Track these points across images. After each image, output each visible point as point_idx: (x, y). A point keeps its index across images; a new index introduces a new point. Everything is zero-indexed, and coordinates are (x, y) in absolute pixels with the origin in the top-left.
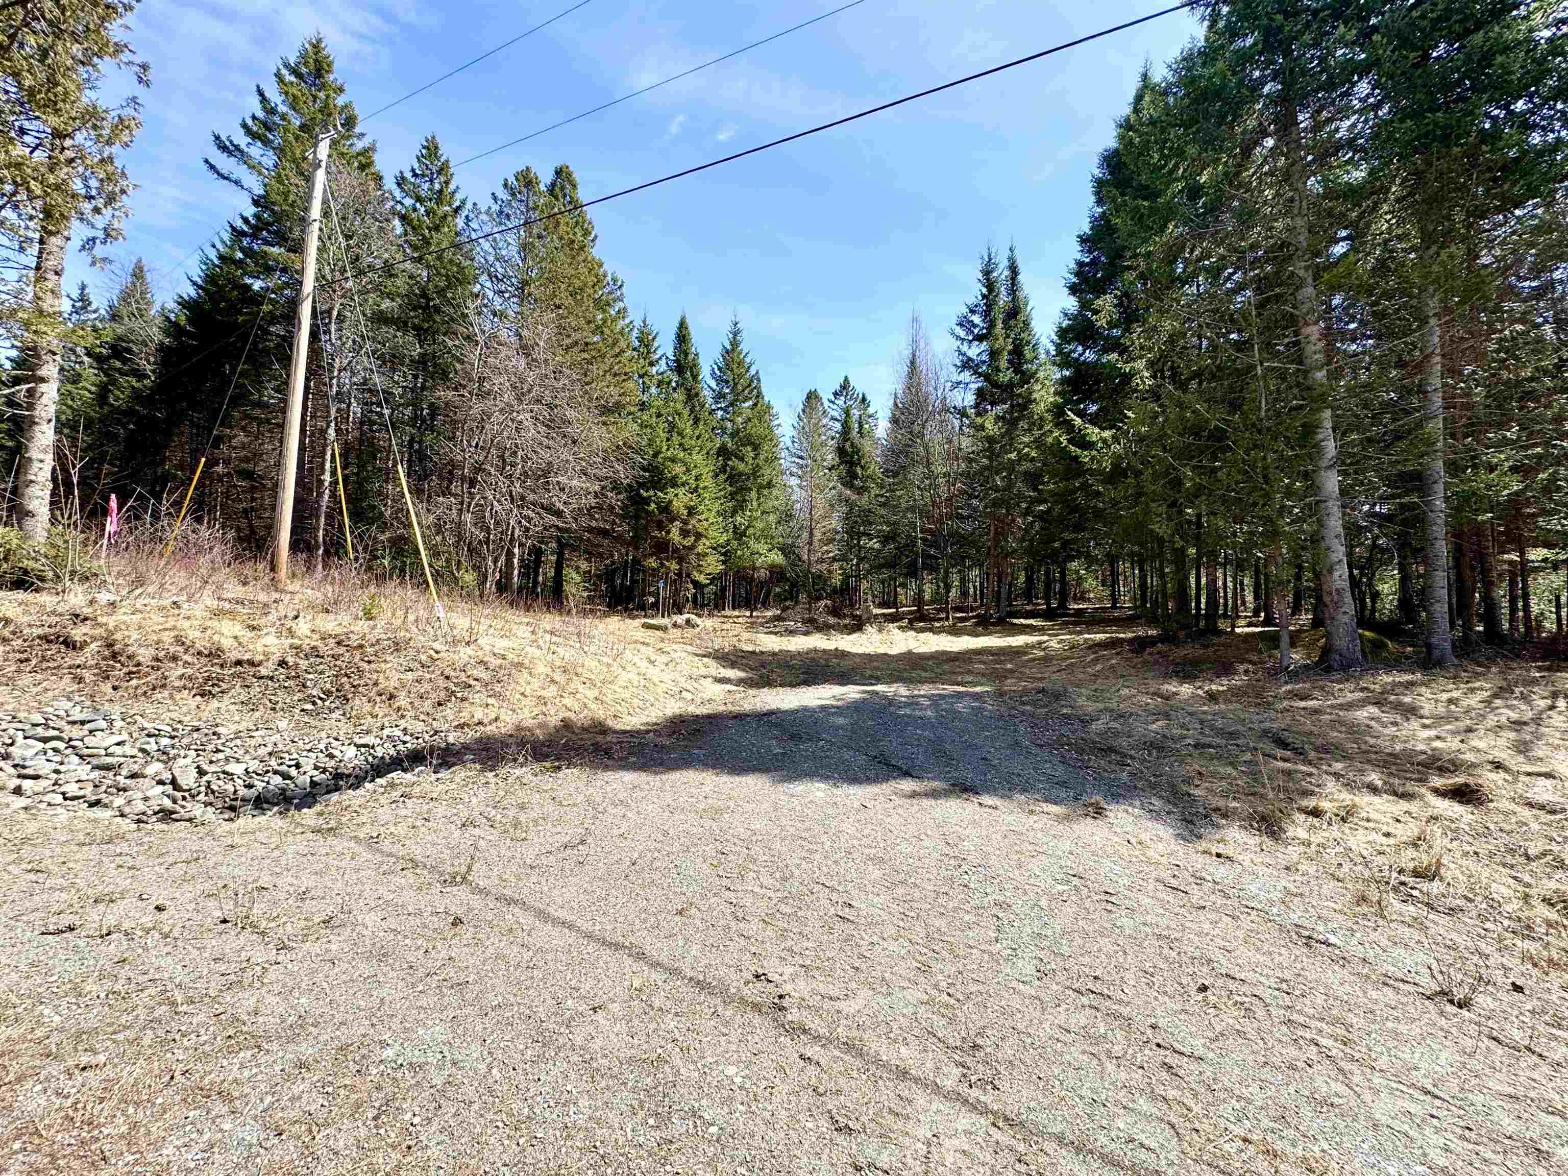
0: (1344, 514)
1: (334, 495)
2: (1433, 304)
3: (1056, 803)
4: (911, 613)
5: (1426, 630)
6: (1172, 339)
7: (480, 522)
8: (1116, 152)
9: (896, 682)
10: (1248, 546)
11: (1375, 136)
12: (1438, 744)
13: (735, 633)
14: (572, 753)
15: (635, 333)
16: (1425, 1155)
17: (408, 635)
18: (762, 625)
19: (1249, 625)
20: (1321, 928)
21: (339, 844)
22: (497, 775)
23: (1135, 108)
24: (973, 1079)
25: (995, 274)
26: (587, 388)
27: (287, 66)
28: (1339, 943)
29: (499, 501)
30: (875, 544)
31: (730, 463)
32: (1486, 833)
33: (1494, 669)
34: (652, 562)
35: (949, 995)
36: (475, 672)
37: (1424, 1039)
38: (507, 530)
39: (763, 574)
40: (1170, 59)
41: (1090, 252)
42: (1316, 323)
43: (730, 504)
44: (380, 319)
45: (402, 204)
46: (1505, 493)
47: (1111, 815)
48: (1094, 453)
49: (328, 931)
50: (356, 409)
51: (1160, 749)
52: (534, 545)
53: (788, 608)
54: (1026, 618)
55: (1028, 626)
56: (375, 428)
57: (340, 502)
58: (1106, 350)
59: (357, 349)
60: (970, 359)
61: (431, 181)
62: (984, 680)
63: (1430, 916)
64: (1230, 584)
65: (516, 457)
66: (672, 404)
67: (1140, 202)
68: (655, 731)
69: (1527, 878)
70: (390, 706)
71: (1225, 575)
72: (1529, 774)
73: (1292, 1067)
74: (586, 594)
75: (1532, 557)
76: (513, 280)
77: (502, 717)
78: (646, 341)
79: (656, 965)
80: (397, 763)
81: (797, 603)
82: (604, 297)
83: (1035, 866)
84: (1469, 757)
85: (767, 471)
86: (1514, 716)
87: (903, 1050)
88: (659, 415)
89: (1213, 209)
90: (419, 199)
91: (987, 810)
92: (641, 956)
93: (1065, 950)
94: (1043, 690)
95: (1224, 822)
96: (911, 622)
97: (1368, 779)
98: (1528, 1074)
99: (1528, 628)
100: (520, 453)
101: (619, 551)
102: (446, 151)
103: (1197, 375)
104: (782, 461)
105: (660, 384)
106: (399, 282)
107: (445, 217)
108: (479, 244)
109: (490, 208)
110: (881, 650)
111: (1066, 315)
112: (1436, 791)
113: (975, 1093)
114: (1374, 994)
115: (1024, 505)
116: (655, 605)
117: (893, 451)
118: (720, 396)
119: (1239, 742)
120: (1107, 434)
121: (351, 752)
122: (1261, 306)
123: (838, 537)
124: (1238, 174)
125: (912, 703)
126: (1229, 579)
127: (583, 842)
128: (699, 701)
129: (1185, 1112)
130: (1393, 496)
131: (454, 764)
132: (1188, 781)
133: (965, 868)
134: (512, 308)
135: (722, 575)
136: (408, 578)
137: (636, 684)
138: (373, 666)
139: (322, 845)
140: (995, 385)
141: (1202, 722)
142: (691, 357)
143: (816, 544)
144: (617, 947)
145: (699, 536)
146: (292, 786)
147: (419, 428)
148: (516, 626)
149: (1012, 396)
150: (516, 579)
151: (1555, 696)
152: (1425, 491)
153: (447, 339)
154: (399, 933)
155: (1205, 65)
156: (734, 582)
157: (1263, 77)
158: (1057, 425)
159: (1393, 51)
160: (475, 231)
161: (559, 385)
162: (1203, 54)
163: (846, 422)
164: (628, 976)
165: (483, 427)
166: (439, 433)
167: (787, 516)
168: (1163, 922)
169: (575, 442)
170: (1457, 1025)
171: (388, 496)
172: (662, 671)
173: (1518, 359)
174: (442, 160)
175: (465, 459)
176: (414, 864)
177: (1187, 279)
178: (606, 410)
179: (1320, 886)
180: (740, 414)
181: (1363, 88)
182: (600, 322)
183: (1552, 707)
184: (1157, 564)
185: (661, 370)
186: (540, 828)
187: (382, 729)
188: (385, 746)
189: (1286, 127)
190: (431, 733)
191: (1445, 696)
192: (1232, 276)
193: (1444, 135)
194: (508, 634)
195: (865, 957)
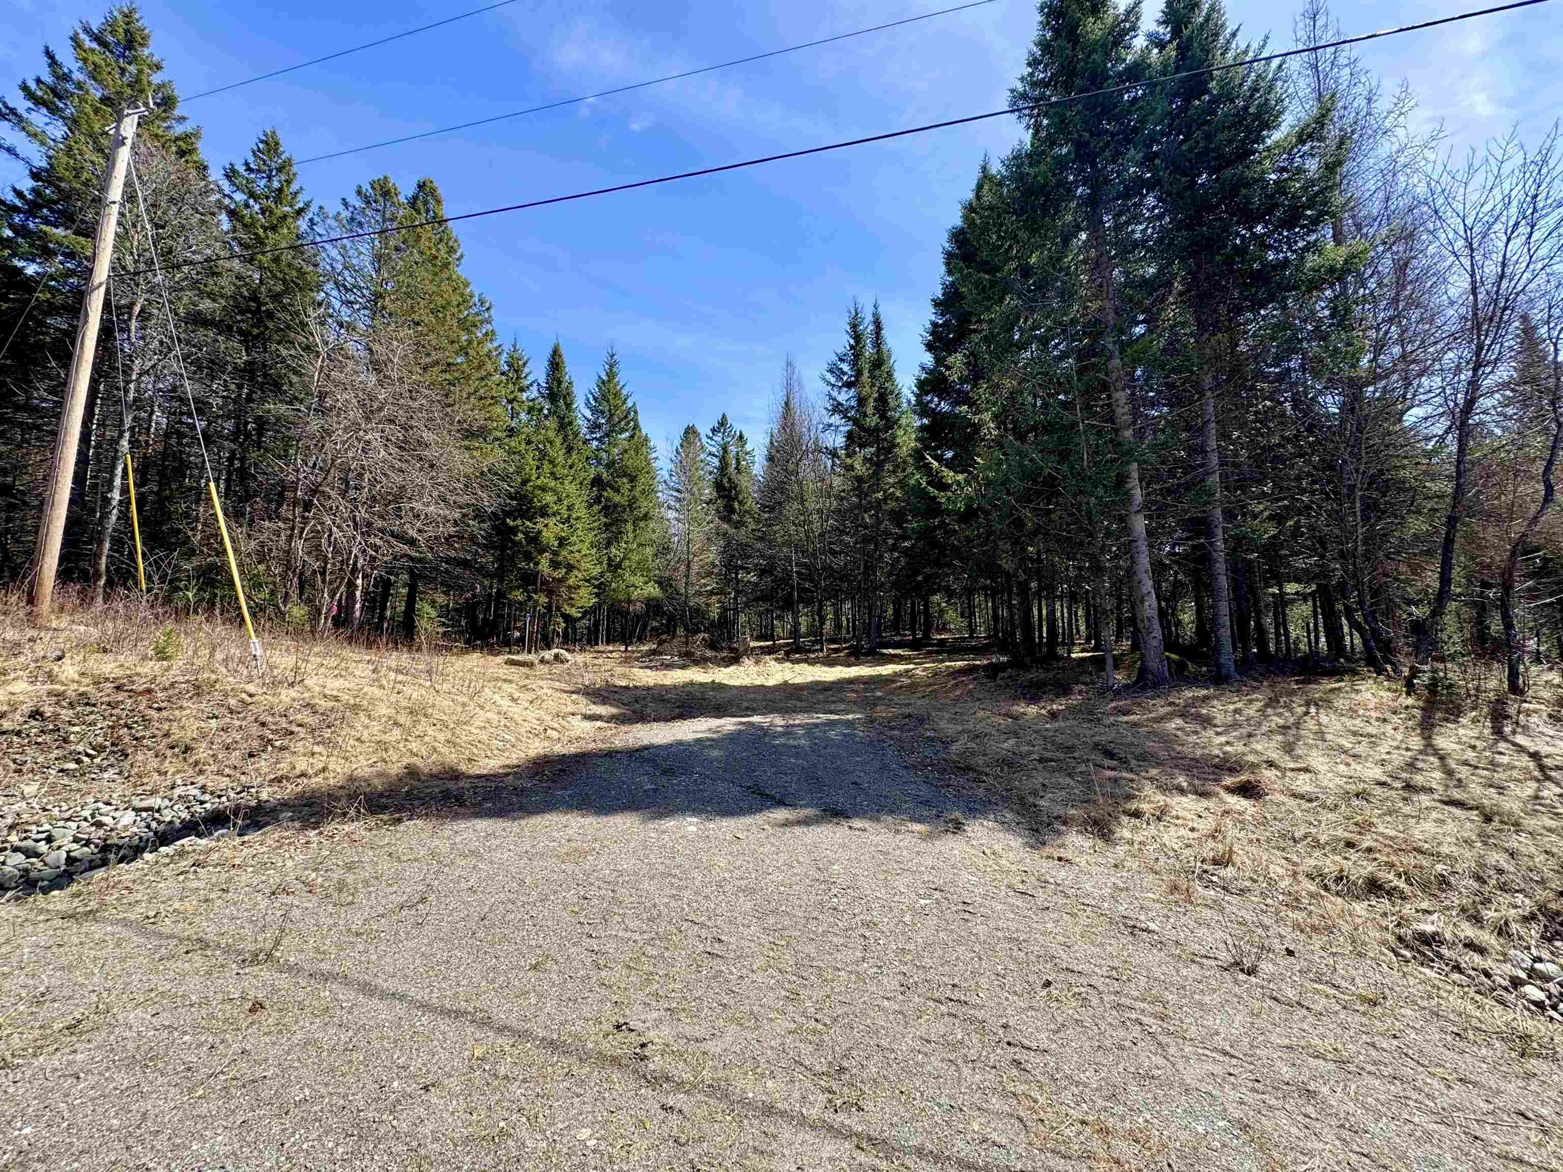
0: (1151, 552)
1: (124, 516)
2: (1208, 380)
3: (920, 822)
4: (788, 644)
5: (1216, 650)
6: (1012, 396)
7: (316, 550)
8: (962, 229)
9: (771, 712)
10: (1079, 580)
11: (1160, 241)
12: (1228, 748)
13: (609, 668)
14: (416, 803)
15: (504, 357)
16: (1225, 1110)
17: (213, 677)
18: (637, 659)
19: (1083, 651)
20: (1142, 918)
21: (96, 930)
22: (321, 833)
23: (977, 194)
24: (839, 1103)
25: (861, 328)
26: (449, 410)
27: (87, 30)
28: (1156, 928)
29: (339, 527)
30: (752, 577)
31: (605, 494)
32: (1263, 822)
33: (1265, 684)
34: (518, 595)
35: (816, 1020)
36: (299, 717)
37: (1223, 1006)
38: (348, 559)
39: (639, 607)
40: (1004, 157)
41: (943, 315)
42: (1123, 389)
43: (604, 536)
44: (197, 320)
45: (231, 198)
46: (1266, 536)
47: (969, 829)
48: (949, 494)
49: (74, 1039)
50: (159, 419)
51: (1010, 765)
52: (381, 576)
53: (665, 641)
54: (894, 648)
55: (895, 656)
56: (185, 441)
57: (132, 525)
58: (958, 402)
59: (165, 350)
60: (840, 404)
61: (269, 178)
62: (855, 708)
63: (1226, 898)
64: (1066, 615)
65: (363, 480)
66: (543, 432)
67: (982, 275)
68: (516, 773)
69: (1295, 858)
70: (185, 759)
71: (1062, 606)
72: (1293, 770)
73: (1121, 1048)
74: (441, 630)
75: (1289, 591)
76: (365, 291)
77: (331, 767)
78: (516, 368)
79: (501, 1030)
80: (190, 828)
81: (673, 637)
82: (470, 318)
83: (901, 883)
84: (1251, 758)
85: (644, 505)
86: (1281, 722)
87: (770, 1084)
88: (529, 443)
89: (1041, 287)
90: (252, 195)
91: (857, 833)
92: (486, 1023)
93: (927, 962)
94: (910, 716)
95: (1064, 828)
96: (787, 654)
97: (1176, 782)
98: (1300, 1025)
99: (1288, 649)
100: (367, 476)
101: (481, 584)
102: (288, 149)
103: (1034, 428)
104: (660, 494)
105: (530, 410)
106: (223, 282)
107: (285, 217)
108: (325, 250)
109: (339, 213)
110: (758, 683)
111: (924, 369)
112: (1230, 790)
113: (841, 1117)
114: (1184, 972)
115: (890, 541)
116: (520, 641)
117: (769, 487)
118: (595, 427)
119: (1076, 755)
120: (960, 477)
121: (130, 816)
122: (1081, 372)
123: (716, 571)
124: (1059, 259)
125: (788, 731)
126: (1065, 610)
127: (423, 900)
128: (566, 740)
129: (1032, 1104)
130: (1188, 539)
131: (267, 824)
132: (1035, 793)
133: (835, 891)
134: (363, 320)
135: (593, 610)
136: (217, 612)
137: (495, 723)
138: (164, 714)
139: (74, 933)
140: (862, 428)
141: (1045, 738)
142: (564, 385)
143: (693, 579)
144: (458, 1014)
145: (570, 568)
146: (39, 865)
147: (241, 444)
148: (354, 664)
149: (878, 440)
150: (358, 614)
151: (1308, 704)
152: (1210, 534)
153: (281, 348)
154: (176, 1029)
155: (1031, 165)
156: (608, 616)
157: (1076, 181)
158: (918, 468)
159: (1170, 174)
160: (320, 235)
161: (416, 405)
162: (1029, 156)
163: (723, 457)
164: (469, 1045)
165: (323, 446)
166: (267, 450)
167: (664, 550)
168: (1013, 926)
169: (432, 466)
170: (1247, 990)
171: (197, 519)
172: (526, 709)
173: (1269, 429)
174: (283, 157)
175: (298, 479)
176: (203, 944)
177: (1022, 346)
178: (469, 434)
179: (1141, 880)
180: (616, 445)
181: (1150, 201)
182: (465, 343)
183: (1307, 713)
184: (1006, 597)
185: (533, 396)
186: (372, 889)
187: (173, 788)
188: (176, 808)
189: (1095, 225)
190: (239, 789)
191: (1232, 707)
192: (1058, 346)
193: (1211, 245)
194: (343, 673)
195: (733, 992)
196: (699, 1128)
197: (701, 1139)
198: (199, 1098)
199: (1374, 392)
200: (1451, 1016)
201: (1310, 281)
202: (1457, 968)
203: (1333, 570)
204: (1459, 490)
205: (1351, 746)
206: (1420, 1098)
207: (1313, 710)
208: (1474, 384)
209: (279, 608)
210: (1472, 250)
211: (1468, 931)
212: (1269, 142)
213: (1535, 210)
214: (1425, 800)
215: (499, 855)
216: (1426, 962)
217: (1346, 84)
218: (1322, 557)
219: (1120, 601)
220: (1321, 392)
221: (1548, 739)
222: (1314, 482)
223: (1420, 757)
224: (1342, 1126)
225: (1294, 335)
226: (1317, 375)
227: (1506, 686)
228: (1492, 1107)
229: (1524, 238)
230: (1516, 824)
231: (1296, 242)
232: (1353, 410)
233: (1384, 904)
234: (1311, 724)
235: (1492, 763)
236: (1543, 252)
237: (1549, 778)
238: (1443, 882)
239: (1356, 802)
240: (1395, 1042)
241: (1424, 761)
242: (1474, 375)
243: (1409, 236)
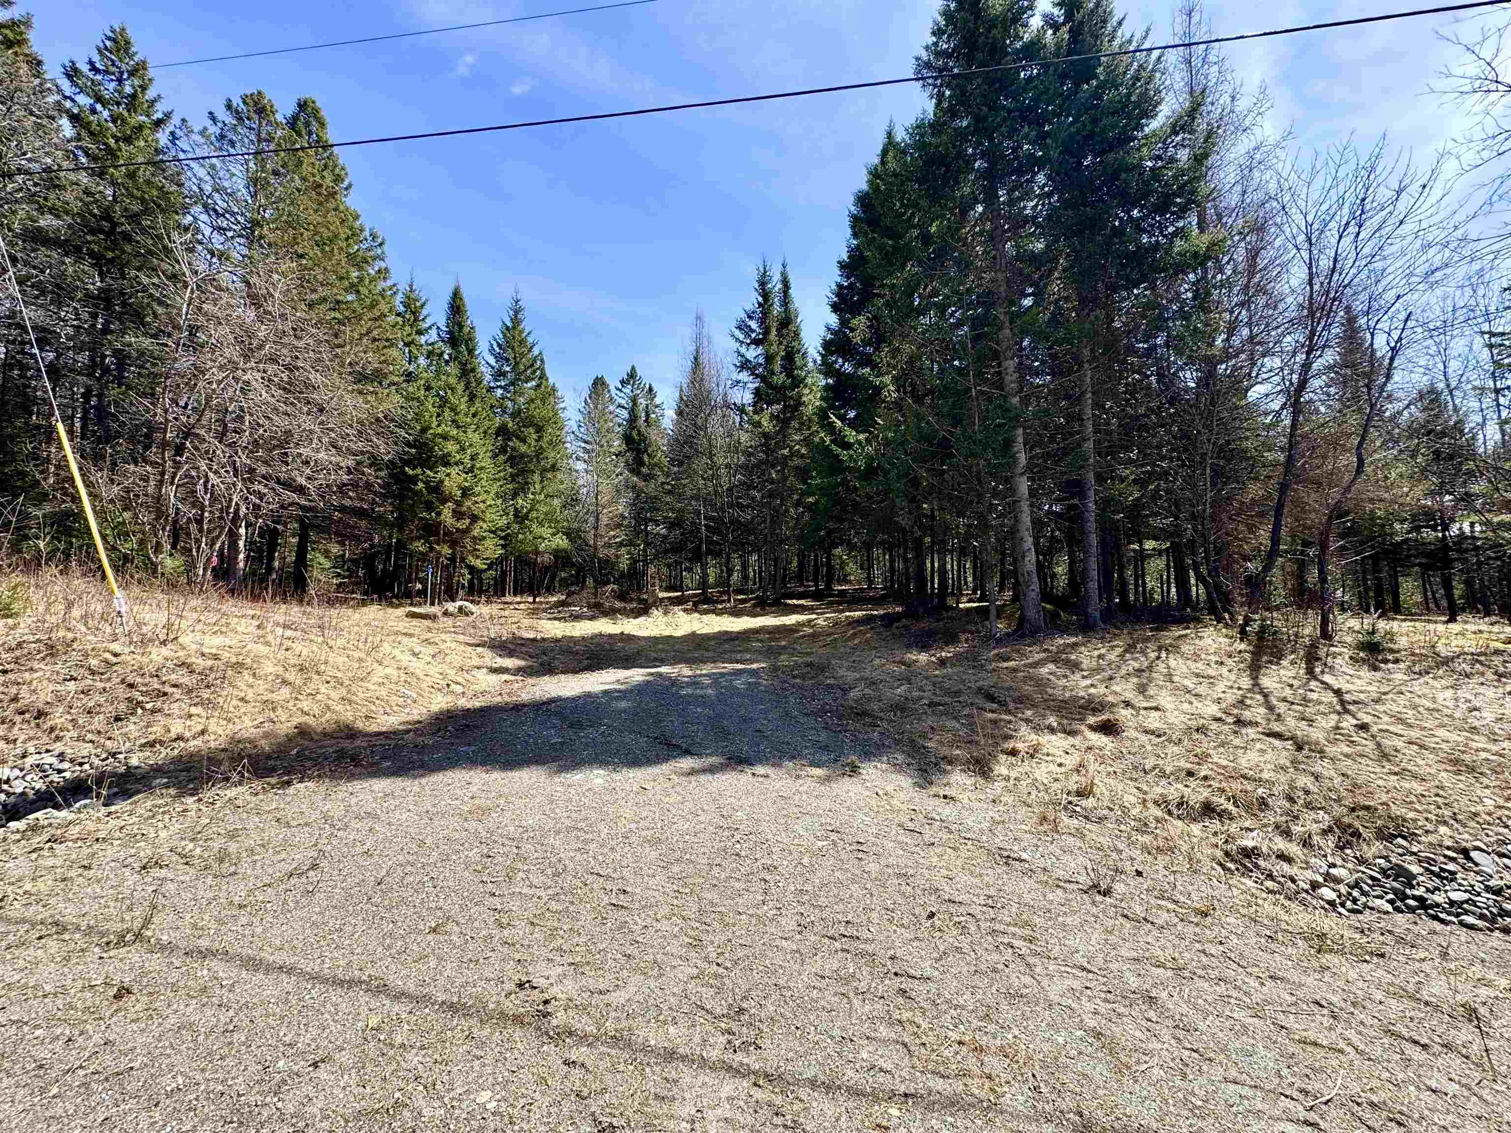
0: (1032, 512)
2: (1086, 353)
3: (819, 767)
4: (695, 595)
5: (1085, 601)
6: (912, 360)
7: (190, 497)
8: (867, 193)
9: (679, 663)
10: (968, 536)
11: (1049, 218)
12: (1092, 691)
13: (515, 620)
14: (308, 764)
15: (399, 297)
16: (1082, 1021)
17: (70, 635)
18: (545, 610)
19: (969, 601)
20: (1016, 848)
22: (200, 800)
23: (882, 160)
24: (737, 1043)
25: (770, 286)
26: (339, 350)
28: (1027, 857)
29: (216, 472)
30: (661, 530)
31: (511, 444)
32: (1119, 756)
33: (1125, 632)
34: (419, 546)
35: (718, 964)
36: (173, 677)
37: (1082, 926)
38: (229, 507)
39: (547, 559)
40: (907, 124)
41: (848, 278)
42: (1012, 359)
43: (510, 486)
44: (37, 238)
45: (73, 101)
46: (1130, 499)
47: (864, 772)
48: (852, 452)
51: (903, 710)
52: (267, 525)
53: (573, 593)
54: (798, 599)
55: (802, 606)
56: (29, 374)
58: (861, 364)
60: (748, 361)
61: (120, 81)
62: (760, 657)
63: (1087, 826)
64: (955, 567)
65: (242, 423)
66: (444, 377)
67: (886, 240)
68: (417, 730)
69: (1145, 788)
70: (38, 725)
71: (952, 560)
72: (1145, 709)
73: (995, 971)
74: (336, 581)
75: (1147, 547)
76: (239, 218)
77: (212, 728)
78: (413, 308)
79: (400, 996)
80: (46, 799)
81: (583, 588)
82: (361, 253)
83: (800, 827)
84: (1110, 699)
85: (551, 454)
86: (1137, 665)
87: (672, 1030)
88: (428, 388)
89: (940, 255)
90: (99, 99)
91: (761, 779)
92: (381, 989)
93: (823, 901)
94: (811, 664)
95: (949, 767)
96: (695, 604)
97: (1047, 722)
98: (1145, 939)
99: (1145, 599)
100: (247, 418)
101: (379, 533)
102: (141, 49)
103: (931, 392)
104: (568, 445)
105: (429, 355)
106: (67, 196)
107: (140, 128)
108: (191, 169)
109: (205, 129)
110: (667, 633)
111: (829, 329)
112: (1093, 728)
113: (740, 1057)
114: (1050, 897)
115: (795, 497)
116: (423, 593)
117: (678, 441)
118: (499, 374)
119: (961, 699)
120: (862, 437)
122: (976, 339)
123: (625, 523)
124: (958, 230)
125: (694, 682)
126: (955, 563)
127: (314, 867)
128: (470, 694)
129: (916, 1029)
130: (1064, 499)
131: (139, 792)
132: (924, 736)
133: (738, 837)
134: (238, 250)
135: (501, 560)
136: (73, 564)
137: (394, 679)
138: (10, 676)
140: (769, 385)
141: (934, 684)
142: (466, 330)
143: (602, 530)
144: (351, 983)
145: (474, 518)
147: (99, 379)
148: (236, 620)
149: (784, 398)
150: (241, 565)
151: (1160, 649)
152: (1083, 496)
153: (141, 275)
154: (26, 1023)
155: (933, 135)
156: (515, 567)
157: (974, 154)
158: (822, 427)
159: (1060, 154)
160: (184, 151)
161: (301, 344)
162: (931, 125)
163: (633, 410)
164: (363, 1015)
165: (195, 385)
166: (129, 387)
167: (572, 501)
168: (902, 862)
169: (321, 410)
170: (1104, 912)
171: (48, 460)
172: (428, 663)
173: (1136, 400)
174: (136, 59)
175: (167, 420)
176: (60, 927)
177: (922, 311)
178: (361, 378)
179: (1016, 812)
180: (521, 394)
181: (1041, 178)
182: (356, 280)
183: (1158, 658)
184: (901, 551)
185: (431, 340)
186: (257, 857)
187: (24, 756)
188: (28, 778)
189: (990, 198)
190: (104, 756)
191: (1096, 653)
192: (955, 313)
193: (1092, 225)
194: (224, 629)
195: (637, 942)
196: (601, 1081)
197: (604, 1090)
198: (54, 1097)
199: (1226, 370)
200: (1265, 922)
201: (1177, 265)
202: (1270, 877)
203: (1186, 529)
204: (1290, 460)
205: (1193, 686)
206: (1240, 995)
207: (1163, 655)
208: (1306, 366)
209: (149, 559)
210: (1311, 244)
211: (1280, 844)
212: (1147, 130)
213: (1363, 212)
214: (1251, 732)
215: (398, 816)
216: (1246, 872)
217: (1214, 80)
218: (1177, 518)
219: (1003, 554)
220: (1182, 369)
221: (1348, 677)
222: (1172, 450)
223: (1249, 695)
224: (1177, 1026)
225: (1161, 314)
226: (1179, 353)
227: (1318, 632)
228: (1294, 999)
229: (1352, 237)
230: (1321, 752)
231: (1167, 227)
232: (1207, 385)
233: (1215, 826)
234: (1161, 667)
235: (1304, 699)
236: (1367, 250)
237: (1347, 711)
238: (1263, 804)
239: (1196, 736)
240: (1221, 948)
241: (1252, 698)
242: (1307, 358)
243: (1259, 228)
